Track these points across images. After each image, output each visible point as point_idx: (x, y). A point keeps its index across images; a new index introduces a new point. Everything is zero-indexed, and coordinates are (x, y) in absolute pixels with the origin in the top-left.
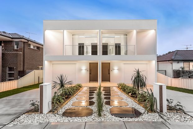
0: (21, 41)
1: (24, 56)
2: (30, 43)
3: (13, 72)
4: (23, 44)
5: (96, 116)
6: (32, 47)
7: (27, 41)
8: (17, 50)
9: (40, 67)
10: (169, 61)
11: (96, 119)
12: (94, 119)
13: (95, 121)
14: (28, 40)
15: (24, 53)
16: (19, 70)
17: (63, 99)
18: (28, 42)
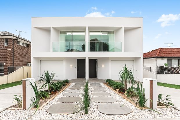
0: (11, 38)
1: (13, 53)
2: (19, 40)
3: (3, 68)
4: (12, 41)
5: (82, 113)
6: (21, 44)
7: (15, 38)
8: (6, 47)
9: (29, 63)
10: (153, 58)
11: (83, 116)
12: (80, 116)
13: (82, 118)
14: (17, 38)
15: (13, 50)
16: (8, 66)
17: (49, 95)
18: (17, 39)
